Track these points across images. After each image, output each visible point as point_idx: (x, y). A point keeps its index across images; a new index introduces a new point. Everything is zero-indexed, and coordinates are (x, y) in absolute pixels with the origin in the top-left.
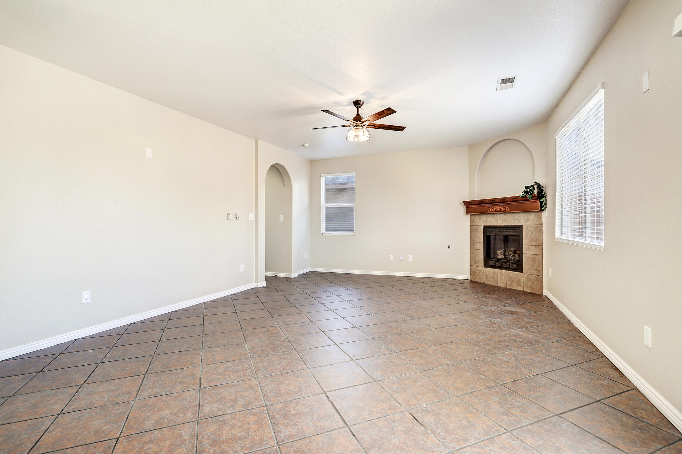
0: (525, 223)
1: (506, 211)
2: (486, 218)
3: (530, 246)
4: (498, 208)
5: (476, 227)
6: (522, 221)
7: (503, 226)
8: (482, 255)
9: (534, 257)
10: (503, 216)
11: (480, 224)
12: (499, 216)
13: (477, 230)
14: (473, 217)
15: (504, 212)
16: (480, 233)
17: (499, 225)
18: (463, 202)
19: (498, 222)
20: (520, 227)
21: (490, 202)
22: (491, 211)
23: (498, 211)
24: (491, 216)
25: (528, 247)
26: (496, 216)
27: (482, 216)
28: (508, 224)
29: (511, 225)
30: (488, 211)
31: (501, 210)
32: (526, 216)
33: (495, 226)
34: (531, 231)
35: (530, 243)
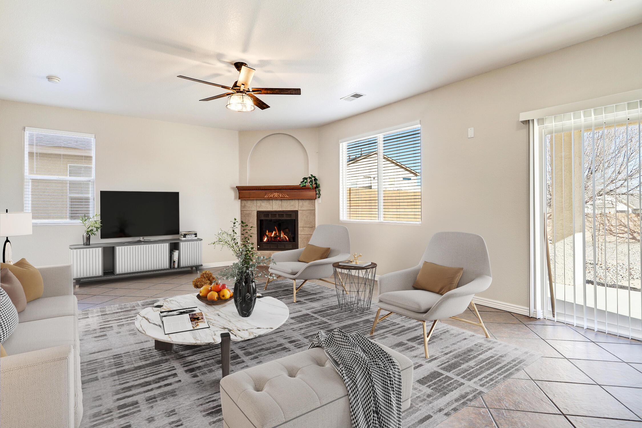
0: (300, 209)
1: (284, 198)
2: (260, 204)
3: (304, 228)
4: (276, 195)
5: (248, 212)
6: (297, 207)
7: (278, 211)
8: (255, 239)
9: (308, 237)
10: (279, 202)
11: (253, 209)
12: (274, 202)
13: (249, 215)
14: (244, 202)
15: (282, 199)
16: (253, 218)
17: (274, 210)
18: (237, 187)
19: (274, 208)
20: (296, 212)
21: (269, 188)
22: (268, 198)
23: (276, 198)
24: (265, 202)
25: (303, 229)
26: (271, 201)
27: (255, 202)
28: (284, 210)
29: (287, 210)
30: (266, 197)
31: (279, 196)
32: (301, 202)
33: (269, 211)
34: (305, 215)
35: (305, 226)
